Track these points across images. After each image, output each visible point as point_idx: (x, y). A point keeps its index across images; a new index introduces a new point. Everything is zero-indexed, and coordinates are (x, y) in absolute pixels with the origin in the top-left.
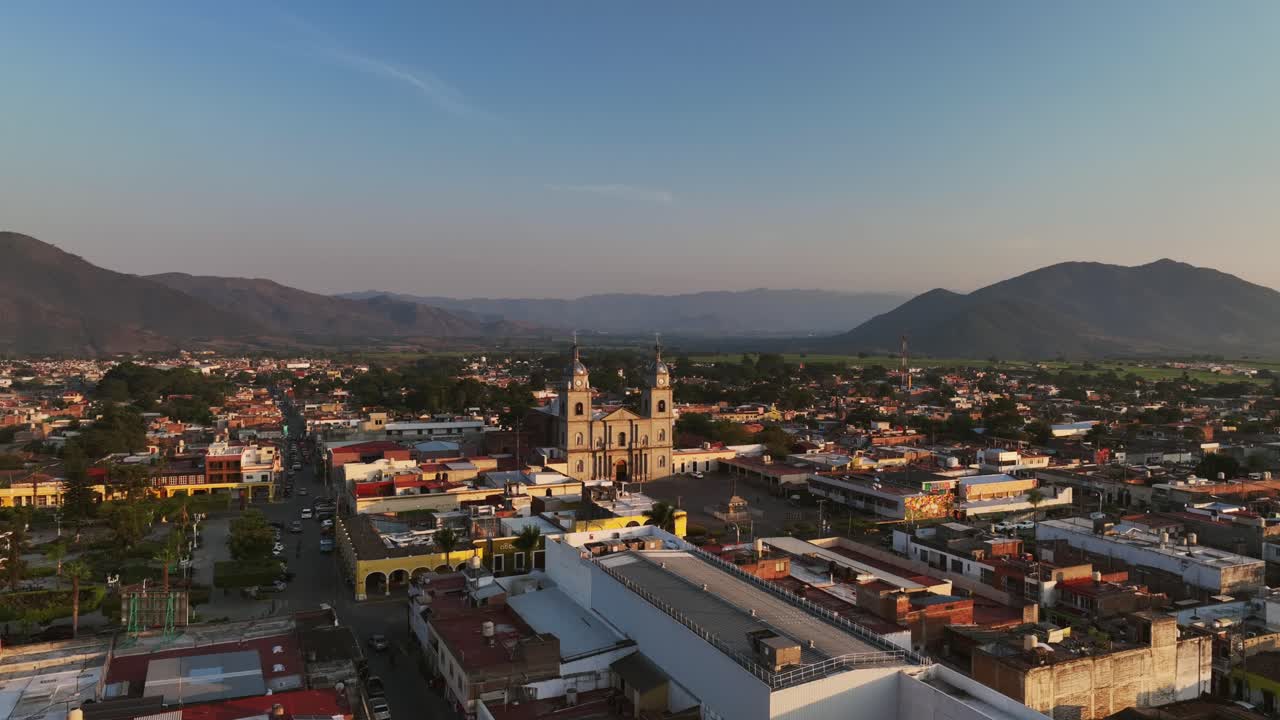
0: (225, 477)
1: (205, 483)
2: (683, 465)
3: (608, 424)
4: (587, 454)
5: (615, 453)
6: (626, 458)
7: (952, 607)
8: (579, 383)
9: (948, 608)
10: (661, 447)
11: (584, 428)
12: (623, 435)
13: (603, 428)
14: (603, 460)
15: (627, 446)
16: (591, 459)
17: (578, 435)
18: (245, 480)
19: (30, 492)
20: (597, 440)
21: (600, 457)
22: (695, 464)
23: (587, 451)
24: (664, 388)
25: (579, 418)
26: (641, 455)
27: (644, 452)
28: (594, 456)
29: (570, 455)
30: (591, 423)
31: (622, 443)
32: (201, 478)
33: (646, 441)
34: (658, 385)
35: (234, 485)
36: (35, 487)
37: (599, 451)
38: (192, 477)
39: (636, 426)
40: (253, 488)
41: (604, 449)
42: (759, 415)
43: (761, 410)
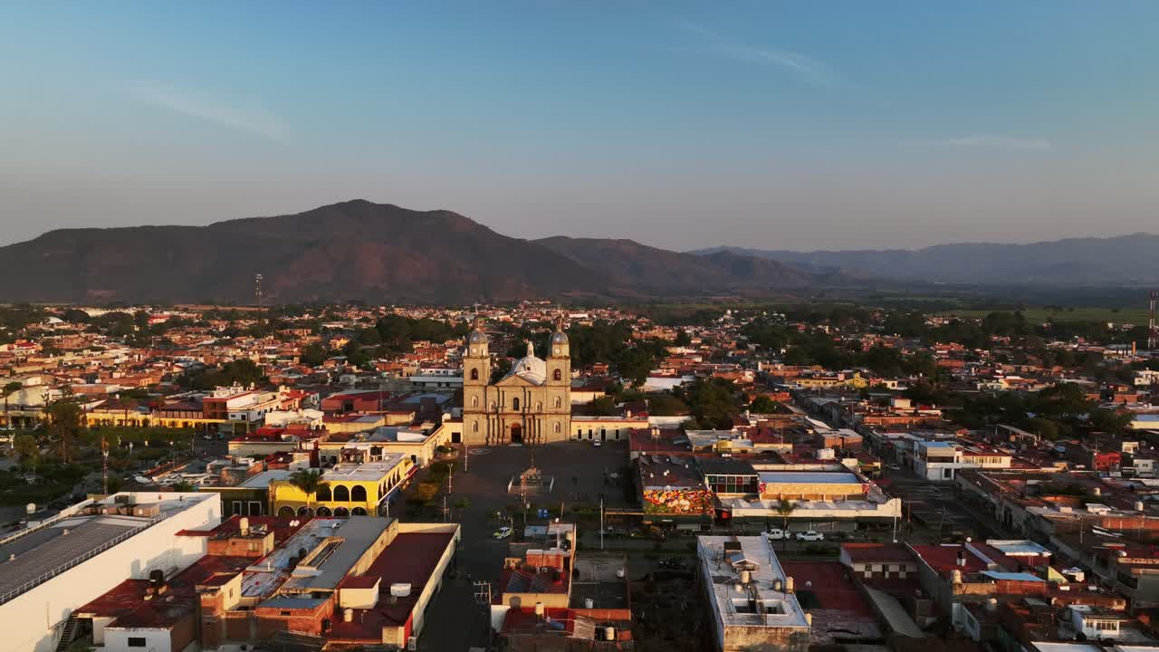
0: (218, 415)
1: (204, 418)
2: (590, 431)
3: (500, 389)
4: (481, 416)
5: (508, 417)
6: (521, 422)
7: (288, 613)
8: (474, 351)
9: (283, 613)
10: (556, 413)
11: (480, 391)
12: (516, 400)
13: (496, 393)
14: (496, 422)
15: (521, 411)
16: (485, 421)
17: (474, 398)
18: (230, 418)
19: (122, 417)
20: (491, 403)
21: (494, 420)
22: (603, 432)
23: (481, 413)
24: (560, 358)
25: (475, 382)
26: (534, 420)
27: (537, 417)
28: (488, 418)
29: (465, 416)
30: (486, 387)
31: (516, 408)
32: (201, 414)
33: (540, 407)
34: (554, 354)
35: (223, 421)
36: (126, 414)
37: (491, 413)
38: (195, 413)
39: (530, 392)
40: (236, 424)
41: (497, 413)
42: (838, 381)
43: (841, 377)
